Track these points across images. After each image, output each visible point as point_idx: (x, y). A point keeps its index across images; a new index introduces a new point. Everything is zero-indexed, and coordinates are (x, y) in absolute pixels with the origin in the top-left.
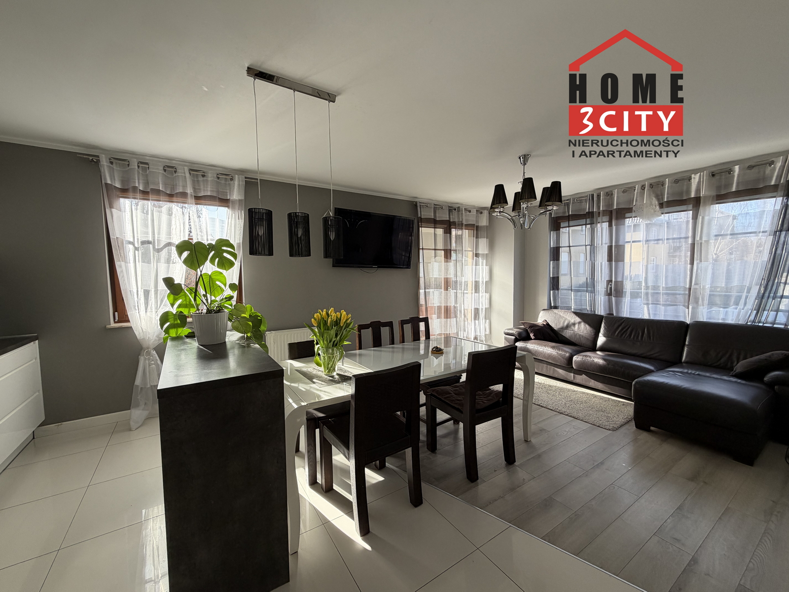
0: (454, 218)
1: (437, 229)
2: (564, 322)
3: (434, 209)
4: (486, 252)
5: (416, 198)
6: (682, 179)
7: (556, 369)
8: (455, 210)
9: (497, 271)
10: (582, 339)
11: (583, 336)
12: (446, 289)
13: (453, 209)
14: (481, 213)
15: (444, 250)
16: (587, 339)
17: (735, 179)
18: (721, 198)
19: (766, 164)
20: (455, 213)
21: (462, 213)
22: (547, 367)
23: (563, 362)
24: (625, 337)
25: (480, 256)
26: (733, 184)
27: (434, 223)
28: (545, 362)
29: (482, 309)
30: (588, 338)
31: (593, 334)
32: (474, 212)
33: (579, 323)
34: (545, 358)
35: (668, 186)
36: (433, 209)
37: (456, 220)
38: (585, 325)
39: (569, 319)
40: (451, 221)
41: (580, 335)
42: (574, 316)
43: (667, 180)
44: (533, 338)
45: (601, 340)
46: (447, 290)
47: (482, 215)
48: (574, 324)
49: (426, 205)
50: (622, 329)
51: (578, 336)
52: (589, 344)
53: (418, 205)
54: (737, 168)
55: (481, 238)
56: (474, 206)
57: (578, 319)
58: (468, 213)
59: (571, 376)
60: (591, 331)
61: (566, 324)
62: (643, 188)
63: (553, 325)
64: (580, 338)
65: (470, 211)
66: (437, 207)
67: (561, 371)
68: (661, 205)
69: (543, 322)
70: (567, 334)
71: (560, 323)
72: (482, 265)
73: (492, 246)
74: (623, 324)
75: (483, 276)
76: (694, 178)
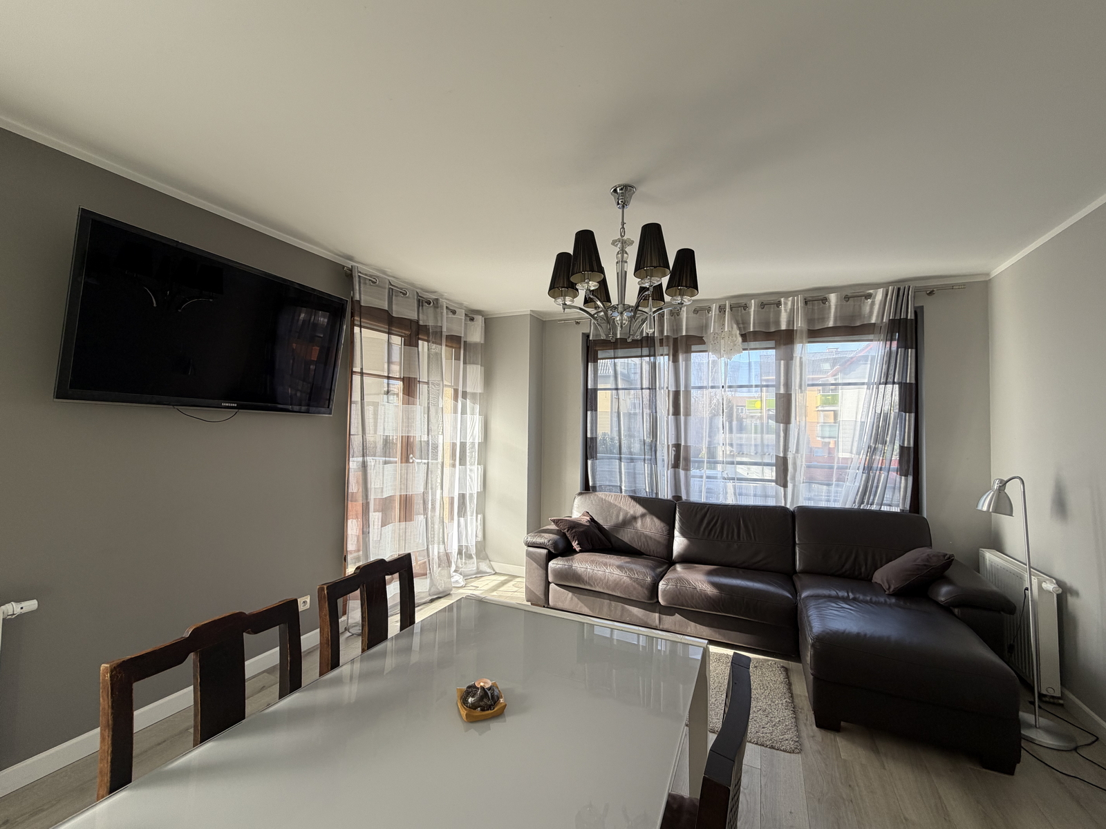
0: (427, 319)
1: (392, 336)
2: (618, 516)
3: (389, 292)
4: (479, 390)
5: (350, 258)
6: (770, 303)
7: (626, 606)
8: (429, 303)
9: (497, 426)
10: (650, 543)
11: (651, 538)
12: (406, 459)
13: (426, 301)
14: (472, 319)
15: (403, 380)
16: (659, 542)
17: (833, 310)
18: (816, 334)
19: (861, 296)
20: (429, 310)
21: (442, 313)
22: (610, 605)
23: (641, 593)
24: (714, 536)
25: (468, 397)
26: (829, 318)
27: (388, 321)
28: (606, 596)
29: (471, 495)
30: (660, 540)
31: (665, 533)
32: (461, 314)
33: (643, 516)
34: (608, 588)
35: (754, 311)
36: (387, 291)
37: (431, 323)
38: (652, 519)
39: (625, 508)
40: (421, 323)
41: (646, 536)
42: (633, 503)
43: (753, 301)
44: (578, 549)
45: (679, 543)
46: (407, 461)
47: (473, 323)
48: (634, 518)
49: (373, 281)
50: (709, 523)
51: (643, 539)
52: (661, 550)
53: (356, 274)
54: (833, 298)
55: (470, 363)
56: (461, 304)
57: (640, 510)
58: (451, 315)
59: (655, 618)
60: (661, 528)
61: (621, 518)
62: (722, 309)
63: (601, 522)
64: (647, 541)
65: (454, 312)
66: (395, 291)
67: (636, 611)
68: (745, 337)
69: (583, 515)
70: (626, 536)
71: (612, 517)
72: (473, 413)
73: (488, 379)
74: (708, 515)
75: (474, 434)
76: (786, 304)
